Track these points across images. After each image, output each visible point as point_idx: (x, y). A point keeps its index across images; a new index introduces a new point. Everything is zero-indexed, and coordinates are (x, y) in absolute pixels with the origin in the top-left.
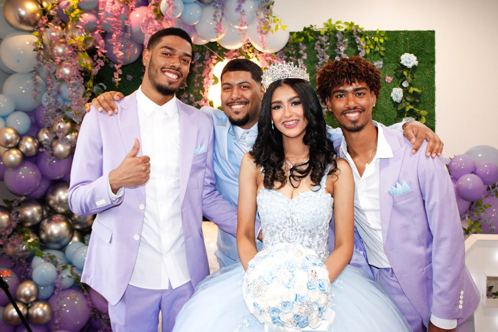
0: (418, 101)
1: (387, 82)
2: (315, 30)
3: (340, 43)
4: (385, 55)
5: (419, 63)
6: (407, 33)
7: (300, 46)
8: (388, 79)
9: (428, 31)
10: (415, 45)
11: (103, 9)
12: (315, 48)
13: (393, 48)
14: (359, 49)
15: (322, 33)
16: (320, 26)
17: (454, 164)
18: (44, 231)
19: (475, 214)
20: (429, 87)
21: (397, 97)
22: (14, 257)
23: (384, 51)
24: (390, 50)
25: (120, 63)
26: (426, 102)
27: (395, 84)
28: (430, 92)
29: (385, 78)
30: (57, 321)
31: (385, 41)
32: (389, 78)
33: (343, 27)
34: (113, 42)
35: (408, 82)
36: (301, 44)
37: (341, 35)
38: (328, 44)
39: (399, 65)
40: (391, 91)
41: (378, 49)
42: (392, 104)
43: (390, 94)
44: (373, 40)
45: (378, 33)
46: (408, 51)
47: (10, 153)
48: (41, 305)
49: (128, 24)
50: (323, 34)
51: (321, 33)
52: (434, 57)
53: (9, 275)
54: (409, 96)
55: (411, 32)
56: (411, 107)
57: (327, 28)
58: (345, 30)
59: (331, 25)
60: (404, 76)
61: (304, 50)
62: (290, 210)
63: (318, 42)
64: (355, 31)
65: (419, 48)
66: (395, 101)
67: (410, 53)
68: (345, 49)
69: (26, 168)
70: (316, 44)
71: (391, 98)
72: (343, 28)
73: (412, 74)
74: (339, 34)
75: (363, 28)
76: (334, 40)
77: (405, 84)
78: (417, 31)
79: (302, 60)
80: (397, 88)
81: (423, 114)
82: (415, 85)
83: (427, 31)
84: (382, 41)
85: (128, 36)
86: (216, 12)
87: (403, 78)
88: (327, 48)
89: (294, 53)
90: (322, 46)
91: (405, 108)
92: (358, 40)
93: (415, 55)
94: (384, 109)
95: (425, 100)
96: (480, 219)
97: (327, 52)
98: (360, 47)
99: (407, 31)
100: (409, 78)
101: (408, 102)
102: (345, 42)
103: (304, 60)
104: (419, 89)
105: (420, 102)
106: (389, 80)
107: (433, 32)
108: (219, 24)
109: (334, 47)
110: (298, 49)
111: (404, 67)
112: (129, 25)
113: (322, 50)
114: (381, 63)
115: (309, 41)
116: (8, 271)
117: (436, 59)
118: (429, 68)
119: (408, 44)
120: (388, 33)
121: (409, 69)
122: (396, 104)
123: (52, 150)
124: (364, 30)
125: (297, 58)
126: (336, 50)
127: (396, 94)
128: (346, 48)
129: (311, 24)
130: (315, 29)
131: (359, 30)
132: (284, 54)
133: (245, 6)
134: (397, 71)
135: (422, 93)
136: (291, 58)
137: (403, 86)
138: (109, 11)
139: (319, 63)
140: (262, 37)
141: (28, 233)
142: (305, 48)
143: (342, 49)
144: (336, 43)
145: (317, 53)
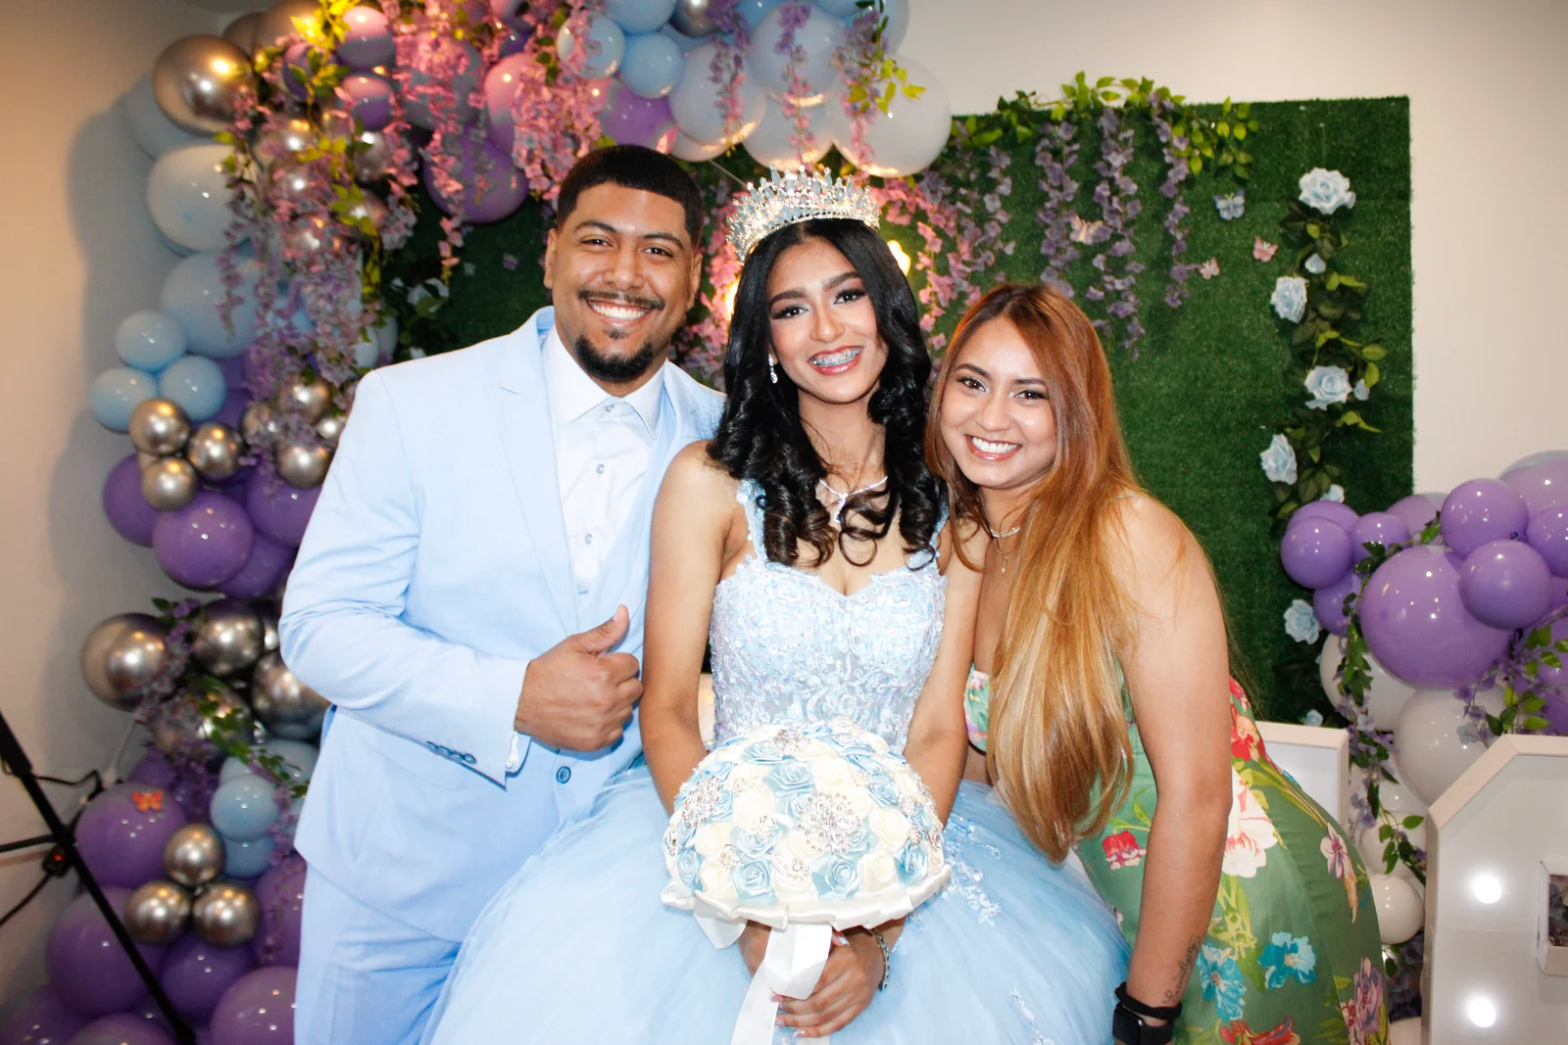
0: (1355, 316)
1: (1260, 260)
2: (1034, 107)
3: (1112, 143)
4: (1250, 175)
5: (1359, 197)
6: (1319, 107)
7: (990, 155)
8: (1261, 251)
9: (1388, 99)
10: (1346, 145)
11: (407, 62)
12: (1038, 162)
13: (1274, 155)
14: (1168, 159)
15: (1058, 114)
16: (1049, 94)
17: (1457, 508)
18: (264, 689)
19: (1523, 668)
20: (1392, 274)
21: (1289, 305)
22: (175, 756)
23: (1248, 165)
24: (1266, 161)
25: (456, 215)
26: (1383, 318)
27: (1283, 265)
28: (1394, 289)
29: (1252, 248)
30: (270, 941)
31: (1250, 134)
32: (1266, 246)
33: (1117, 96)
34: (434, 155)
35: (1322, 257)
36: (993, 151)
37: (1114, 118)
38: (1076, 147)
39: (1294, 206)
40: (1272, 286)
41: (1230, 160)
42: (1277, 326)
43: (1269, 296)
44: (1214, 131)
45: (1227, 109)
46: (1323, 162)
47: (164, 470)
48: (229, 894)
49: (478, 102)
50: (1060, 119)
51: (1053, 117)
52: (1408, 181)
53: (156, 806)
54: (1328, 302)
55: (1333, 104)
56: (1333, 335)
57: (1071, 100)
58: (1128, 104)
59: (1083, 90)
60: (1311, 240)
61: (1004, 167)
62: (849, 629)
63: (1045, 142)
64: (1155, 105)
65: (1357, 153)
66: (1282, 316)
67: (1329, 168)
68: (1125, 161)
69: (210, 511)
70: (1038, 148)
71: (1272, 307)
72: (1119, 98)
73: (1336, 234)
74: (1108, 114)
75: (1182, 98)
76: (1096, 135)
77: (1314, 265)
78: (1351, 100)
79: (997, 197)
80: (1291, 279)
81: (1369, 357)
82: (1345, 266)
83: (1383, 100)
84: (1240, 133)
85: (477, 136)
86: (718, 56)
87: (1307, 245)
88: (1071, 160)
89: (973, 177)
90: (1056, 154)
91: (1313, 337)
92: (1165, 133)
93: (1345, 175)
94: (1252, 343)
95: (1380, 314)
96: (1539, 687)
97: (1072, 173)
98: (1170, 154)
99: (1318, 101)
100: (1327, 245)
101: (1324, 319)
102: (1126, 140)
103: (1002, 197)
104: (1360, 281)
105: (1364, 320)
106: (1266, 253)
107: (1403, 102)
108: (729, 91)
109: (1094, 155)
110: (985, 166)
111: (1311, 213)
112: (481, 106)
113: (1058, 166)
114: (1240, 200)
115: (1020, 141)
116: (155, 795)
117: (1414, 186)
118: (1391, 213)
119: (1324, 139)
120: (1259, 109)
121: (1325, 218)
122: (1286, 327)
123: (277, 463)
124: (1186, 102)
125: (983, 193)
126: (1099, 165)
127: (1285, 297)
128: (1131, 159)
129: (1021, 89)
130: (1035, 103)
131: (1167, 103)
132: (943, 181)
133: (804, 36)
134: (1289, 225)
135: (1368, 292)
136: (963, 191)
137: (1307, 271)
138: (423, 67)
139: (1048, 205)
140: (859, 126)
141: (216, 692)
142: (1006, 161)
143: (1117, 160)
144: (1100, 146)
145: (1044, 176)
